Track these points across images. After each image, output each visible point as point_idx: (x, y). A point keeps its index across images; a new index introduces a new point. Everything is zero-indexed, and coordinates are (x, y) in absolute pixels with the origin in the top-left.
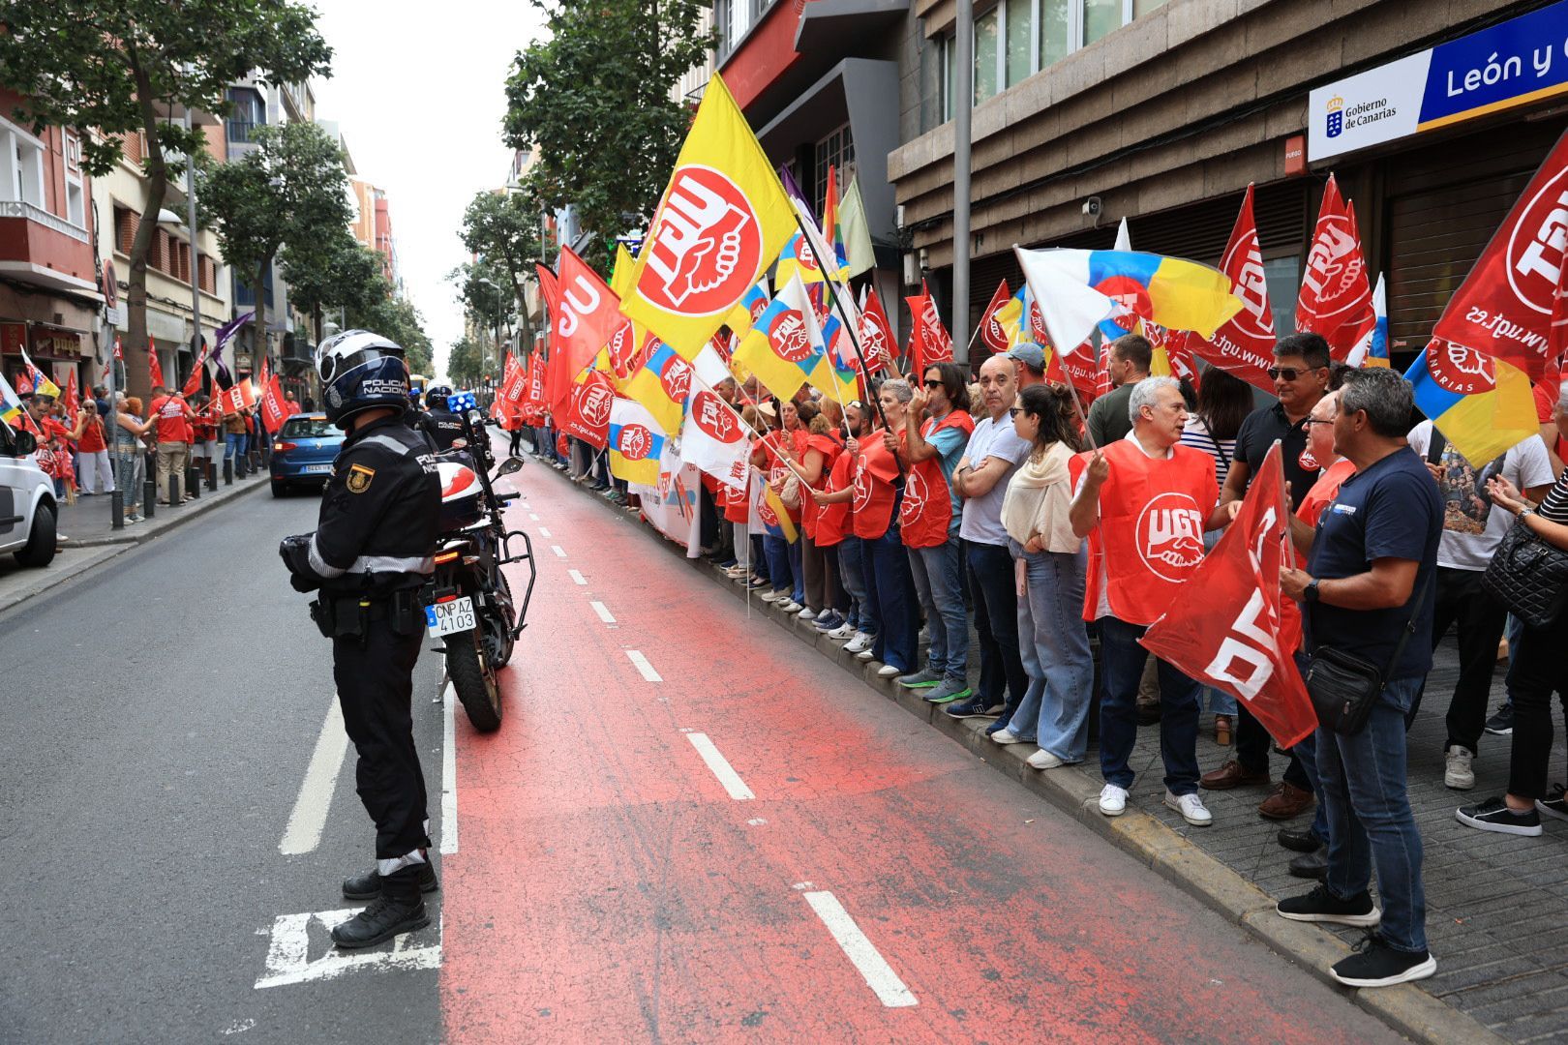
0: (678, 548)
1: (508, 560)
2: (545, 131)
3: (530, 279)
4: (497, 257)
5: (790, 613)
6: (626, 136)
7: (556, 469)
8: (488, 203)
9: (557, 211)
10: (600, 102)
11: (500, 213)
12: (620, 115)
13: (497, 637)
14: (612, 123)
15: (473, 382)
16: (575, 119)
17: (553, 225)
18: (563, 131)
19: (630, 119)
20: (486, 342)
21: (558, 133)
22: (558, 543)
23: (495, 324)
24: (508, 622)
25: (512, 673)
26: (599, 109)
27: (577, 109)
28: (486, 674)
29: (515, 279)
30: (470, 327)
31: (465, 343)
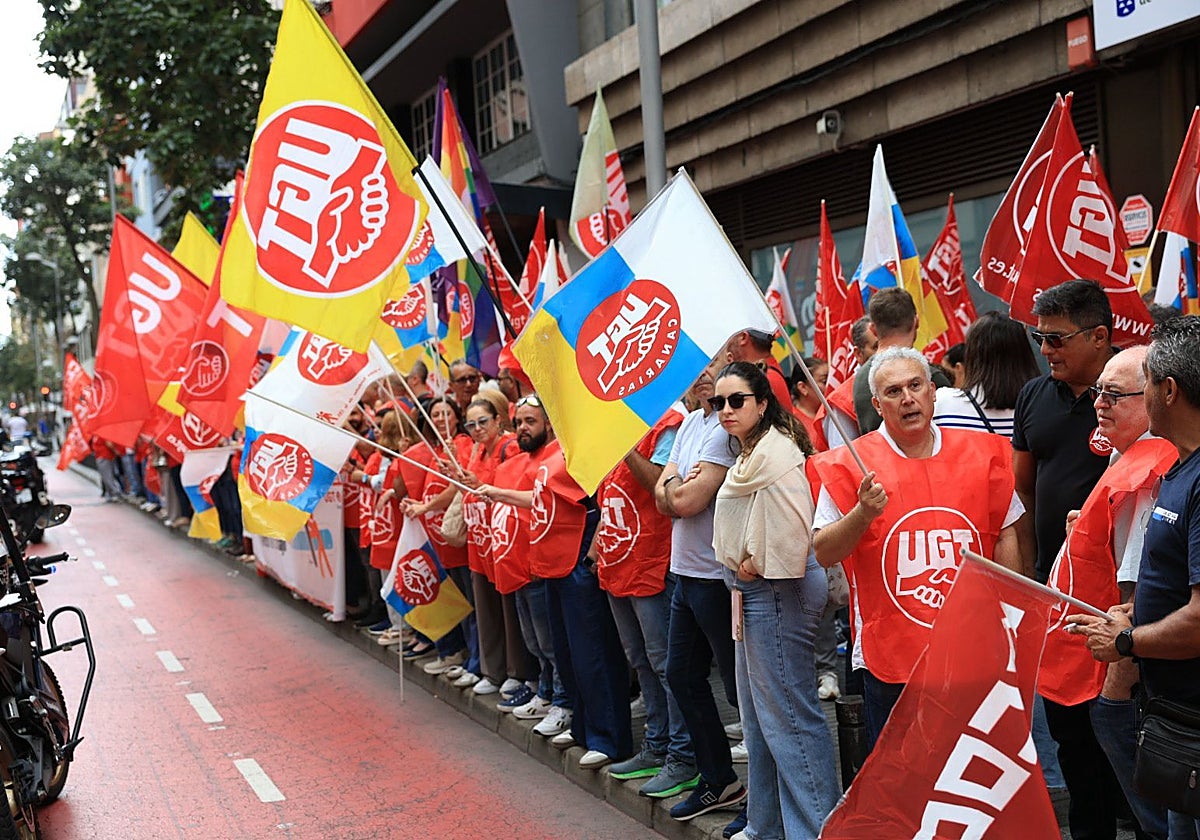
0: (312, 609)
1: (54, 649)
2: (98, 52)
3: (98, 252)
4: (47, 225)
5: (463, 688)
6: (212, 57)
7: (144, 511)
8: (28, 153)
9: (128, 160)
10: (174, 11)
11: (48, 166)
12: (202, 29)
13: (35, 759)
14: (192, 39)
15: (26, 398)
16: (139, 36)
17: (127, 178)
18: (125, 52)
19: (216, 34)
20: (42, 341)
21: (116, 54)
22: (144, 615)
23: (52, 316)
24: (53, 737)
25: (66, 808)
26: (172, 20)
27: (141, 20)
28: (20, 815)
29: (76, 254)
30: (18, 321)
31: (12, 343)
